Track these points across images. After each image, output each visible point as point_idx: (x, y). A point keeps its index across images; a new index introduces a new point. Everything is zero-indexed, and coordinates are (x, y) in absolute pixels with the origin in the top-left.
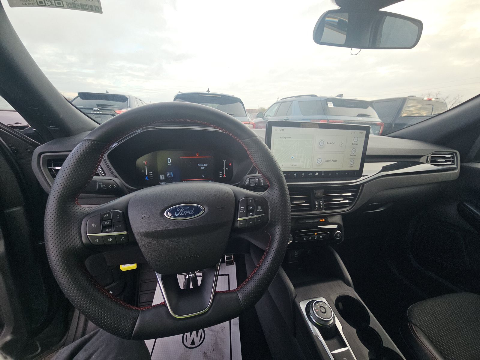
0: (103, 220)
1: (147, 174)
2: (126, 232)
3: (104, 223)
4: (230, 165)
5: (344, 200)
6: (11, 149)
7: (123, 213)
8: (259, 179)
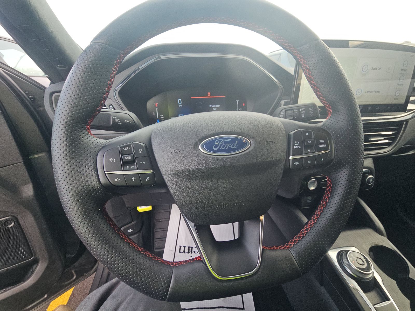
0: (123, 154)
1: (158, 117)
2: (151, 171)
3: (124, 157)
4: (244, 105)
5: (385, 139)
6: (28, 97)
7: (146, 147)
8: (299, 110)
